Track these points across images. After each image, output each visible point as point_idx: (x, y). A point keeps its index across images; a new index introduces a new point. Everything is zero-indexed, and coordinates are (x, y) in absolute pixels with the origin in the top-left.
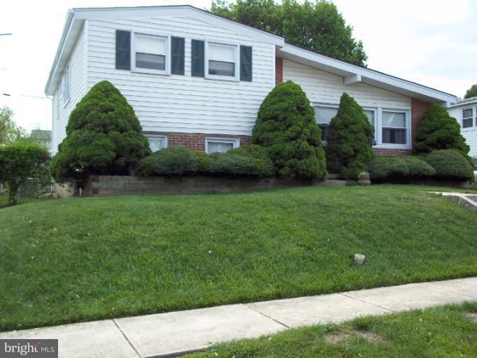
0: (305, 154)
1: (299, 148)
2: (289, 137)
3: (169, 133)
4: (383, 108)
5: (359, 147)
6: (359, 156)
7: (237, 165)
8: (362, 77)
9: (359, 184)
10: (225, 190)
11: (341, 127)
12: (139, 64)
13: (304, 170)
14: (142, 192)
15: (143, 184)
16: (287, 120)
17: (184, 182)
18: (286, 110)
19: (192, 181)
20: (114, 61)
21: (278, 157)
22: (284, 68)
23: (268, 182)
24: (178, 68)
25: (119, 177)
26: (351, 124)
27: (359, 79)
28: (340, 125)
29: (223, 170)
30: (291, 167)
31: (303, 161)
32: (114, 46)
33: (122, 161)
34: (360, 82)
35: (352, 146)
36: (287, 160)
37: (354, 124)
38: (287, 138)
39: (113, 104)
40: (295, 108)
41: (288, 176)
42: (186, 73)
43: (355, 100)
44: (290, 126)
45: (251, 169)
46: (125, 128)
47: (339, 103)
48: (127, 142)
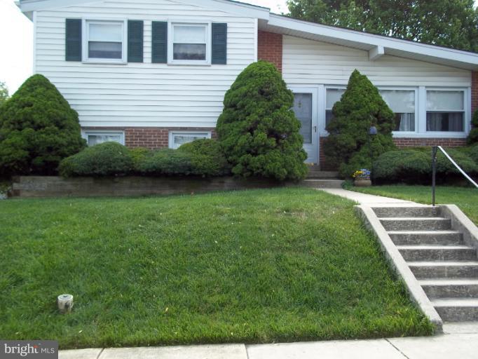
0: (261, 149)
1: (253, 141)
2: (244, 128)
3: (126, 128)
4: (426, 87)
5: (365, 138)
6: (364, 149)
7: (170, 163)
8: (385, 49)
9: (354, 185)
10: (168, 192)
11: (342, 113)
12: (91, 55)
13: (258, 168)
14: (70, 194)
15: (69, 185)
16: (246, 107)
17: (117, 182)
18: (245, 95)
19: (126, 182)
20: (64, 53)
21: (232, 152)
22: (284, 46)
23: (223, 182)
24: (135, 55)
25: (42, 178)
26: (353, 109)
27: (381, 51)
28: (340, 110)
29: (154, 170)
30: (246, 164)
31: (257, 158)
32: (64, 37)
33: (38, 161)
34: (382, 56)
35: (355, 137)
36: (240, 157)
37: (358, 108)
38: (242, 130)
39: (33, 99)
40: (255, 92)
41: (241, 175)
42: (145, 60)
43: (369, 78)
44: (249, 114)
45: (190, 168)
46: (41, 125)
47: (346, 82)
48: (41, 139)
